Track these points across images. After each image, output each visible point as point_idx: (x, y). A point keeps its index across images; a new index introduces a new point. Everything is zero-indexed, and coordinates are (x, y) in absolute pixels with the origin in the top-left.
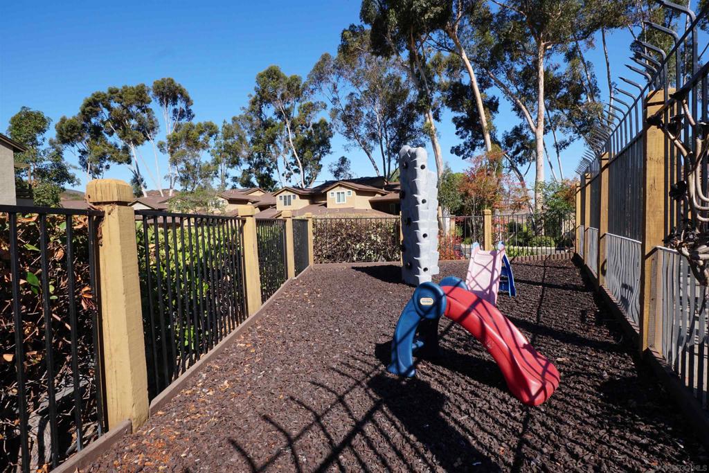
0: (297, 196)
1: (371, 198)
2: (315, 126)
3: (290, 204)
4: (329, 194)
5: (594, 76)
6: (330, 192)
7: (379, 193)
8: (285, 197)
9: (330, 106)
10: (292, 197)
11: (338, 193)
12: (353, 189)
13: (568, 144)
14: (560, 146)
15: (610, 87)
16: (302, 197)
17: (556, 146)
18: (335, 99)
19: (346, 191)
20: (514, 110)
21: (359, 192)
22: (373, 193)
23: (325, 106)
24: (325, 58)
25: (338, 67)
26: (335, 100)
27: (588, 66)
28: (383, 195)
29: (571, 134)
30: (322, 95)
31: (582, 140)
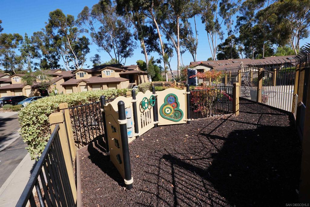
0: (87, 73)
1: (119, 73)
2: (80, 39)
3: (83, 76)
4: (102, 72)
5: (191, 28)
6: (103, 71)
7: (122, 71)
8: (80, 74)
9: (90, 31)
10: (84, 73)
11: (107, 71)
12: (113, 70)
13: (184, 52)
14: (182, 52)
15: (196, 33)
16: (89, 73)
17: (181, 52)
18: (92, 28)
19: (110, 70)
20: (166, 38)
21: (116, 71)
22: (120, 71)
23: (88, 31)
24: (86, 9)
25: (94, 14)
26: (92, 29)
27: (189, 24)
28: (124, 71)
29: (185, 48)
30: (86, 25)
31: (188, 50)
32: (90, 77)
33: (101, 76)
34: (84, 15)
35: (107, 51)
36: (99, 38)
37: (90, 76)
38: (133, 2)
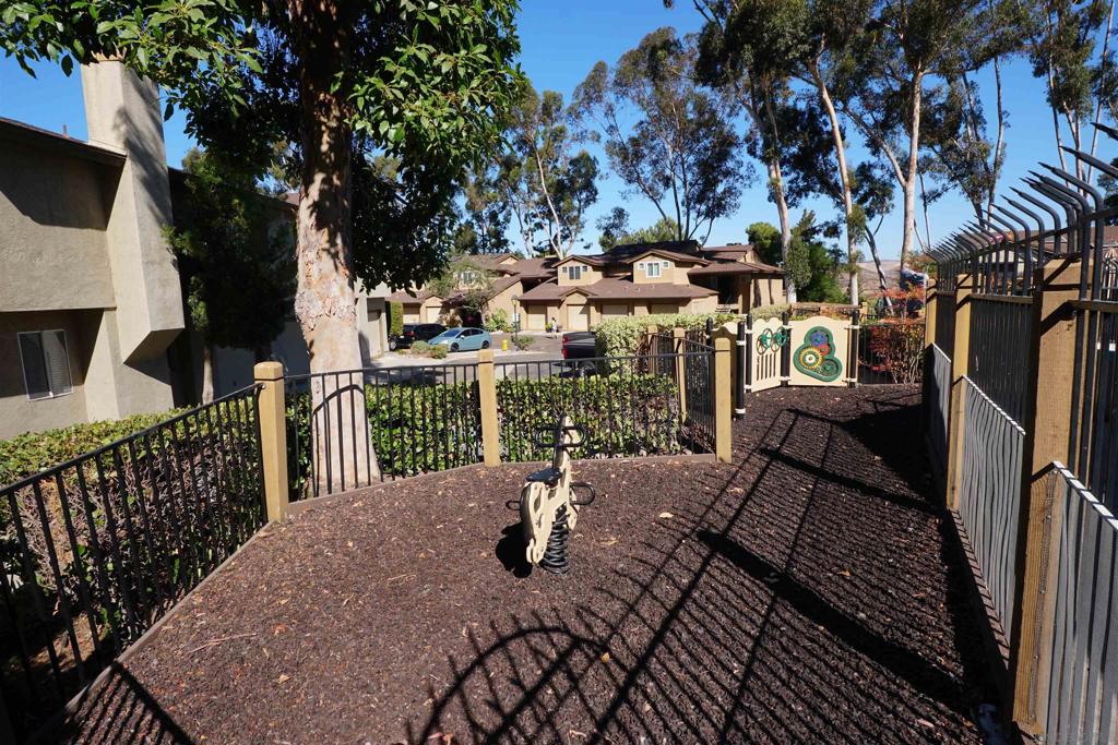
0: (590, 268)
1: (688, 270)
2: (573, 162)
3: (578, 277)
4: (637, 266)
5: (979, 102)
6: (640, 262)
7: (699, 264)
8: (571, 268)
9: (605, 137)
10: (581, 269)
11: (650, 265)
12: (671, 260)
13: (939, 195)
14: (928, 198)
15: (1001, 119)
16: (596, 268)
17: (924, 197)
18: (611, 126)
19: (661, 262)
20: (868, 145)
21: (679, 264)
22: (691, 264)
23: (598, 138)
24: (600, 69)
25: (621, 84)
26: (612, 129)
27: (971, 86)
28: (704, 266)
29: (945, 181)
30: (595, 121)
31: (959, 189)
32: (597, 280)
33: (630, 279)
34: (592, 90)
35: (652, 197)
36: (629, 156)
37: (599, 275)
38: (753, 47)
